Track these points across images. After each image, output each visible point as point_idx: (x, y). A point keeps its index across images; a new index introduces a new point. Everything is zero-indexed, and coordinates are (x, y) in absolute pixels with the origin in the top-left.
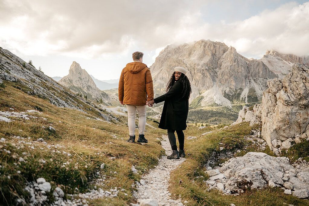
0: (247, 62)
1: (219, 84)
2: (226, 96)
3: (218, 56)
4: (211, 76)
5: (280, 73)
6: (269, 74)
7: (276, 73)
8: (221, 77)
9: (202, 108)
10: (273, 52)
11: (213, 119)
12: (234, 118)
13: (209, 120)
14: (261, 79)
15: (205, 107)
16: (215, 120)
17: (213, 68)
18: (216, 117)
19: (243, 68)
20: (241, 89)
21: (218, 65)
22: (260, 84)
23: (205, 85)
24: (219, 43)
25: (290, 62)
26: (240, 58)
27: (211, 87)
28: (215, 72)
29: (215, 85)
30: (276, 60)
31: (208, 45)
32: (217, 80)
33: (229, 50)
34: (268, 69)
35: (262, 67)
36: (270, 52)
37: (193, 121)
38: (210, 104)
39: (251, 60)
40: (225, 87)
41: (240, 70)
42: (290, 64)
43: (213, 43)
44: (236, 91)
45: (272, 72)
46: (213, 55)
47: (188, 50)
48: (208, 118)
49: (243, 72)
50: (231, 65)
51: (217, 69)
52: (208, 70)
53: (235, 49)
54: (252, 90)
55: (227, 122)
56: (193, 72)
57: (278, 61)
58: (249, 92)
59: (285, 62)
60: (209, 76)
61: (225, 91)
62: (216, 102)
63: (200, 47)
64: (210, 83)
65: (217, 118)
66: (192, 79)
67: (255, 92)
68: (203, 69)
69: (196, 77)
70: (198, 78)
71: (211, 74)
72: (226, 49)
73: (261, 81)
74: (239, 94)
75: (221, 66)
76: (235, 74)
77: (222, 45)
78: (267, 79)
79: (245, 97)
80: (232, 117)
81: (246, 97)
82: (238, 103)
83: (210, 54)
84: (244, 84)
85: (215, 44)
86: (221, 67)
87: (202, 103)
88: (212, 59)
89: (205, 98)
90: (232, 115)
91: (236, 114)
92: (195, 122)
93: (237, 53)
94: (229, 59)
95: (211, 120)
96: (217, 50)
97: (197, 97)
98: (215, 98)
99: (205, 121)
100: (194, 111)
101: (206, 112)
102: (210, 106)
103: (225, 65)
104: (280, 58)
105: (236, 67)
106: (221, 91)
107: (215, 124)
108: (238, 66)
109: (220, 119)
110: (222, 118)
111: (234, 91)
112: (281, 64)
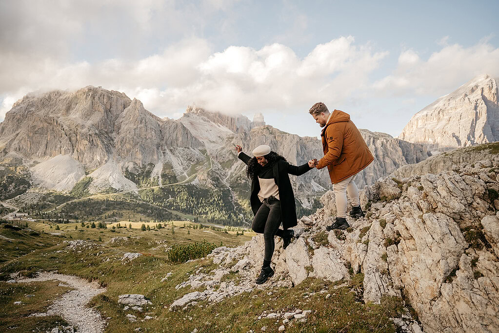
0: (159, 123)
1: (117, 157)
2: (130, 175)
3: (115, 113)
4: (104, 145)
6: (191, 140)
7: (201, 140)
8: (120, 147)
9: (91, 197)
10: (197, 110)
11: (110, 213)
12: (142, 209)
13: (104, 215)
14: (181, 148)
15: (95, 194)
16: (113, 215)
17: (107, 133)
18: (114, 211)
19: (153, 132)
20: (152, 165)
21: (115, 127)
22: (180, 156)
23: (95, 160)
24: (117, 93)
25: (219, 124)
26: (148, 116)
27: (104, 162)
28: (111, 138)
29: (111, 160)
30: (202, 121)
31: (98, 95)
32: (113, 150)
33: (132, 105)
34: (190, 133)
35: (182, 130)
36: (192, 109)
37: (77, 219)
38: (103, 189)
39: (166, 120)
40: (127, 163)
41: (149, 136)
42: (220, 127)
43: (108, 92)
44: (144, 167)
45: (196, 139)
46: (108, 111)
47: (65, 101)
48: (102, 212)
49: (154, 138)
50: (135, 127)
51: (113, 134)
52: (99, 135)
53: (141, 103)
54: (168, 166)
55: (133, 216)
56: (73, 139)
57: (204, 122)
58: (164, 169)
59: (214, 123)
60: (100, 145)
61: (127, 168)
62: (114, 187)
63: (86, 98)
64: (102, 156)
65: (115, 211)
66: (73, 149)
67: (172, 168)
68: (90, 133)
69: (80, 146)
70: (82, 148)
71: (103, 142)
72: (128, 102)
73: (180, 151)
74: (149, 173)
75: (119, 128)
76: (142, 142)
77: (122, 96)
78: (188, 148)
79: (158, 177)
80: (140, 208)
81: (160, 176)
82: (147, 185)
83: (102, 109)
84: (155, 157)
85: (110, 95)
86: (120, 131)
87: (90, 189)
88: (106, 118)
89: (95, 180)
90: (139, 205)
91: (145, 202)
92: (80, 221)
93: (144, 109)
94: (131, 119)
95: (107, 215)
96: (113, 103)
97: (82, 178)
98: (111, 180)
99: (97, 218)
100: (78, 203)
101: (97, 203)
102: (104, 193)
103: (126, 128)
104: (206, 118)
105: (143, 130)
106: (121, 168)
107: (112, 221)
108: (147, 130)
109: (121, 212)
110: (125, 211)
111: (140, 168)
112: (208, 127)
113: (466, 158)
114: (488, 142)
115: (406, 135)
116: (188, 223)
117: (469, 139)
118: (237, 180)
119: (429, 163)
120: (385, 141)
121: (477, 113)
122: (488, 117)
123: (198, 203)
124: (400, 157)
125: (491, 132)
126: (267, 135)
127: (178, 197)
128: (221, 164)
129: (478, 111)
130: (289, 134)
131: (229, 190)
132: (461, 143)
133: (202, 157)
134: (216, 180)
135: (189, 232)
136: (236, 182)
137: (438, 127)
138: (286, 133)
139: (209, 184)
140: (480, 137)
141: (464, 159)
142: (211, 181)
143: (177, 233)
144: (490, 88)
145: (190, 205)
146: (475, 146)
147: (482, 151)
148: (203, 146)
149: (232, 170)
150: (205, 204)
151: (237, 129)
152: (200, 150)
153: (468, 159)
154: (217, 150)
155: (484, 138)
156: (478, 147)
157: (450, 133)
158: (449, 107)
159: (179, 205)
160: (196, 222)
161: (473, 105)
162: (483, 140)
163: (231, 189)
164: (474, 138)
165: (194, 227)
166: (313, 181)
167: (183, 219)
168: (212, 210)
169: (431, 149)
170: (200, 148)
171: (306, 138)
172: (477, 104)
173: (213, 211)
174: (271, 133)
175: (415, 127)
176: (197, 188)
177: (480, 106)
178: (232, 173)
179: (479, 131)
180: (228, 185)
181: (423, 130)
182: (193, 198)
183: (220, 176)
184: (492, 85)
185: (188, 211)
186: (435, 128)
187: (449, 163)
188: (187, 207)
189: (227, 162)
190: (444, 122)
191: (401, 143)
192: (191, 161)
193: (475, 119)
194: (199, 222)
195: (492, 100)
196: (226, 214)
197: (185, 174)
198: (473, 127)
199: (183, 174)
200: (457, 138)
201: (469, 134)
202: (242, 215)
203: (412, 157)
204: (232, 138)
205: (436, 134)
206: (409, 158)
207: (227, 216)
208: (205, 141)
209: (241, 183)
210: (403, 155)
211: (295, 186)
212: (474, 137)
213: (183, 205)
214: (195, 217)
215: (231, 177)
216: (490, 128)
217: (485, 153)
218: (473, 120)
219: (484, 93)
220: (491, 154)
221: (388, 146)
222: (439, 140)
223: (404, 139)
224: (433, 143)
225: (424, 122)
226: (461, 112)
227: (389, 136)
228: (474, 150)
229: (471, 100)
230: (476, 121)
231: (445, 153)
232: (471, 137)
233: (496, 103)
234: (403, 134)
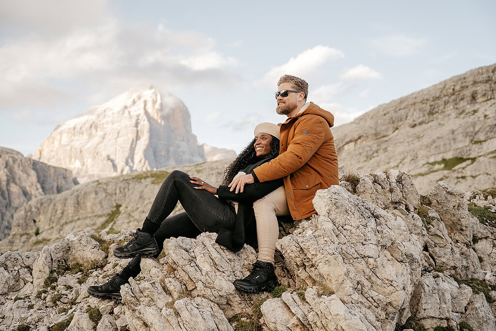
114: (149, 169)
115: (45, 153)
117: (127, 163)
119: (76, 193)
120: (11, 160)
121: (137, 131)
122: (151, 138)
124: (32, 185)
125: (153, 157)
129: (139, 129)
132: (117, 168)
137: (88, 146)
140: (140, 162)
141: (122, 190)
144: (154, 102)
146: (135, 174)
147: (143, 180)
153: (127, 190)
155: (145, 163)
156: (138, 175)
157: (104, 154)
158: (104, 121)
161: (134, 121)
162: (143, 166)
164: (134, 163)
169: (77, 175)
172: (138, 119)
175: (56, 143)
177: (142, 123)
179: (139, 155)
181: (68, 148)
184: (156, 98)
186: (85, 148)
187: (102, 195)
190: (96, 140)
191: (36, 165)
193: (135, 139)
195: (155, 117)
198: (132, 150)
200: (112, 161)
201: (128, 157)
203: (51, 185)
205: (86, 155)
206: (47, 186)
210: (39, 181)
212: (133, 161)
216: (152, 152)
217: (146, 183)
218: (133, 140)
219: (147, 107)
220: (153, 185)
221: (16, 167)
222: (89, 162)
223: (40, 158)
224: (80, 167)
225: (71, 137)
226: (119, 128)
227: (18, 153)
228: (133, 178)
229: (132, 113)
230: (136, 141)
231: (98, 181)
232: (130, 161)
233: (159, 121)
234: (38, 152)
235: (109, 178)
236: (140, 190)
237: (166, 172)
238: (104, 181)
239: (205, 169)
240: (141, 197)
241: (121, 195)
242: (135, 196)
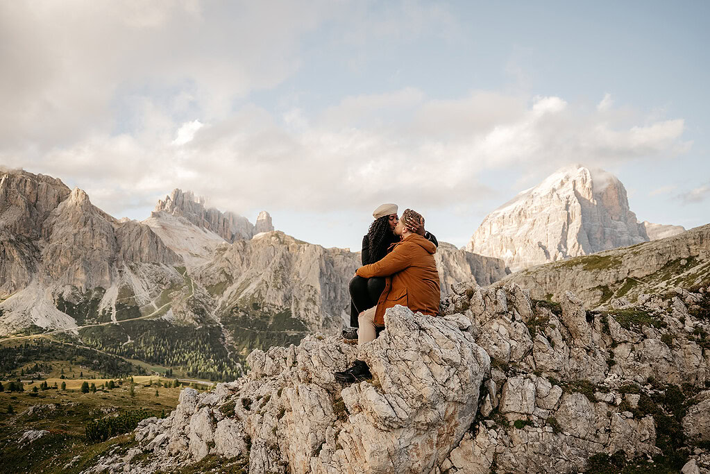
0: (113, 225)
1: (46, 277)
2: (64, 305)
3: (44, 210)
4: (24, 258)
5: (186, 253)
6: (161, 252)
7: (177, 253)
8: (50, 262)
10: (172, 207)
11: (30, 366)
12: (84, 358)
13: (19, 370)
14: (147, 264)
15: (6, 337)
16: (36, 369)
17: (29, 240)
18: (37, 362)
19: (104, 240)
20: (101, 290)
21: (43, 230)
22: (145, 276)
23: (7, 282)
24: (47, 178)
25: (206, 229)
26: (97, 215)
27: (23, 286)
28: (36, 247)
29: (34, 282)
30: (179, 224)
31: (16, 180)
32: (39, 267)
33: (71, 197)
34: (162, 242)
35: (149, 238)
36: (164, 206)
38: (20, 328)
39: (124, 221)
40: (61, 286)
41: (97, 245)
42: (206, 233)
43: (32, 176)
44: (89, 293)
45: (170, 251)
46: (32, 206)
48: (17, 365)
49: (105, 249)
50: (75, 231)
51: (40, 242)
52: (16, 243)
54: (126, 292)
55: (68, 370)
57: (183, 226)
58: (120, 296)
59: (197, 228)
60: (17, 259)
61: (61, 295)
62: (38, 324)
64: (20, 276)
65: (40, 362)
67: (133, 294)
68: (1, 239)
71: (22, 254)
72: (65, 193)
73: (146, 269)
74: (97, 302)
75: (50, 233)
76: (85, 254)
78: (158, 265)
79: (111, 308)
80: (81, 357)
81: (114, 307)
82: (93, 321)
83: (21, 202)
84: (107, 278)
85: (35, 180)
86: (51, 237)
88: (28, 216)
89: (7, 314)
90: (80, 352)
91: (88, 348)
93: (90, 203)
94: (70, 219)
95: (25, 369)
96: (42, 194)
98: (34, 313)
99: (7, 375)
101: (9, 351)
102: (21, 334)
103: (60, 233)
104: (185, 219)
105: (88, 237)
106: (51, 295)
107: (34, 379)
108: (94, 236)
109: (49, 364)
110: (55, 362)
111: (83, 295)
112: (189, 233)
113: (554, 277)
114: (584, 253)
115: (476, 245)
116: (155, 378)
117: (560, 249)
118: (232, 312)
120: (446, 253)
121: (568, 214)
122: (583, 220)
123: (172, 349)
125: (588, 241)
126: (277, 246)
127: (141, 339)
128: (207, 288)
129: (570, 211)
130: (309, 244)
131: (219, 327)
132: (549, 255)
133: (180, 277)
134: (201, 313)
135: (157, 392)
136: (230, 316)
137: (518, 234)
138: (305, 243)
139: (190, 318)
140: (574, 247)
141: (552, 278)
142: (192, 314)
143: (139, 395)
144: (584, 181)
145: (161, 351)
146: (567, 259)
147: (574, 267)
148: (181, 261)
149: (224, 298)
150: (183, 349)
151: (233, 236)
152: (175, 268)
153: (557, 278)
154: (201, 267)
155: (579, 248)
156: (569, 262)
157: (535, 241)
158: (533, 207)
159: (142, 351)
160: (168, 378)
161: (564, 203)
162: (578, 251)
163: (222, 326)
164: (567, 249)
165: (166, 384)
166: (344, 313)
167: (149, 373)
168: (194, 358)
169: (509, 265)
170: (176, 265)
171: (334, 250)
172: (568, 202)
173: (196, 360)
174: (282, 243)
175: (487, 233)
176: (171, 325)
177: (572, 204)
178: (224, 302)
179: (572, 240)
180: (218, 320)
181: (499, 237)
182: (164, 340)
183: (205, 306)
184: (586, 177)
185: (157, 360)
186: (515, 236)
187: (532, 285)
188: (156, 354)
189: (217, 284)
190: (526, 227)
191: (469, 257)
192: (162, 283)
193: (566, 223)
194: (174, 376)
195: (587, 197)
196: (215, 364)
197: (153, 303)
198: (564, 235)
199: (150, 304)
200: (544, 248)
201: (560, 243)
202: (239, 365)
203: (484, 276)
204: (225, 249)
205: (517, 243)
206: (481, 278)
207: (216, 367)
208: (184, 254)
209: (237, 317)
210: (472, 273)
211: (318, 320)
212: (566, 247)
213: (150, 351)
214: (168, 369)
215: (223, 307)
216: (586, 235)
217: (577, 270)
218: (564, 223)
219: (576, 188)
220: (585, 271)
221: (451, 260)
222: (520, 251)
223: (473, 250)
224: (513, 256)
225: (501, 227)
226: (548, 213)
227: (452, 246)
228: (563, 265)
229: (561, 196)
230: (568, 225)
231: (527, 270)
232: (563, 247)
233: (591, 201)
234: (471, 244)
235: (539, 266)
236: (571, 278)
237: (598, 257)
238: (534, 270)
239: (643, 250)
240: (573, 285)
241: (551, 284)
242: (567, 284)
